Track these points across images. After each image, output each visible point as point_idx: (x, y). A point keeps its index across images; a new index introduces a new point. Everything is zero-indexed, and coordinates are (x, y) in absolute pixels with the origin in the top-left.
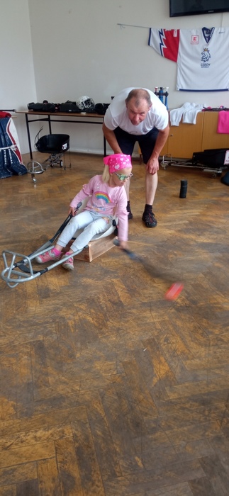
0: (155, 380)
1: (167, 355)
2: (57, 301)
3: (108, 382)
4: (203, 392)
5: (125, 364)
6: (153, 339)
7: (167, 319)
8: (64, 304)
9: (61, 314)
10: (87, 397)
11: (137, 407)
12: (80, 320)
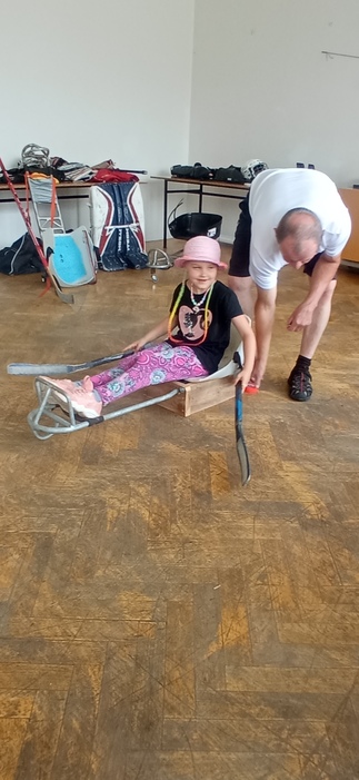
0: (213, 648)
1: (253, 606)
2: (106, 473)
3: (130, 632)
4: (293, 691)
5: (172, 607)
6: (239, 572)
7: (278, 537)
8: (114, 480)
9: (103, 495)
10: (83, 652)
11: (161, 692)
12: (129, 512)
